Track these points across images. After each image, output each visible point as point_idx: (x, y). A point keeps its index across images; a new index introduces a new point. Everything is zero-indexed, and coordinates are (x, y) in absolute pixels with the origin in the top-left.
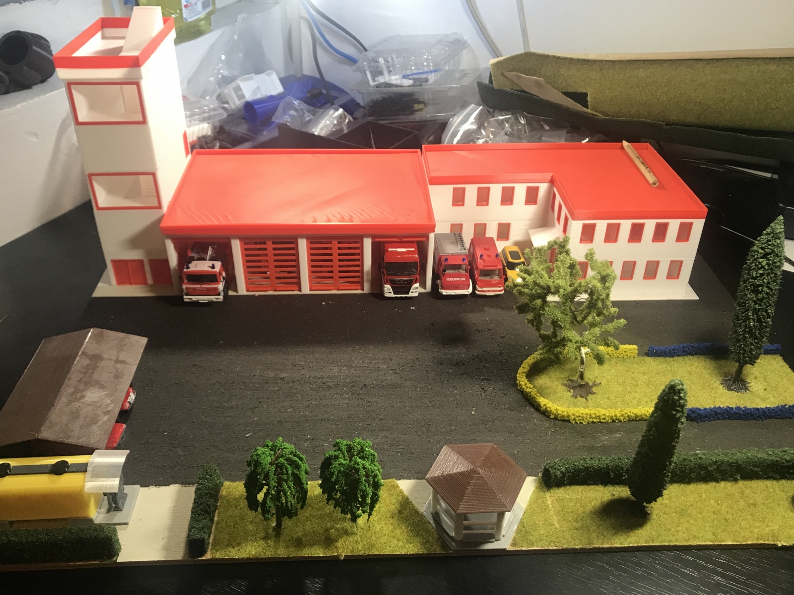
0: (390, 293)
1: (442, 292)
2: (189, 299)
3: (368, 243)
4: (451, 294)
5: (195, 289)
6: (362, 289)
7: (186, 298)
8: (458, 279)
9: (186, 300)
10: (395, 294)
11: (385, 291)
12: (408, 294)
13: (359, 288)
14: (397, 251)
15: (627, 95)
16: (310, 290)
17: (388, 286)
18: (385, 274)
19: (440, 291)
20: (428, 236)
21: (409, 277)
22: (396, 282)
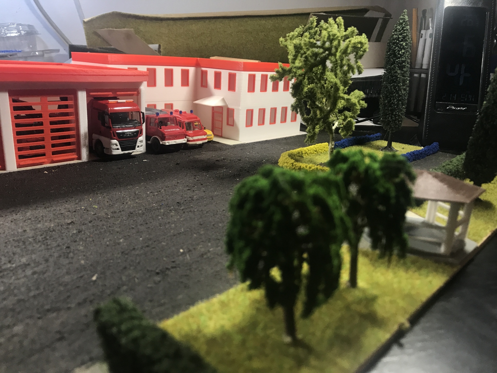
0: (118, 149)
1: (164, 143)
3: (82, 98)
4: (172, 144)
6: (79, 158)
8: (173, 130)
10: (122, 151)
11: (112, 148)
12: (135, 150)
13: (76, 156)
14: (117, 102)
15: (187, 44)
16: (17, 168)
17: (115, 141)
18: (111, 126)
19: (161, 143)
20: (139, 90)
21: (135, 128)
22: (123, 135)
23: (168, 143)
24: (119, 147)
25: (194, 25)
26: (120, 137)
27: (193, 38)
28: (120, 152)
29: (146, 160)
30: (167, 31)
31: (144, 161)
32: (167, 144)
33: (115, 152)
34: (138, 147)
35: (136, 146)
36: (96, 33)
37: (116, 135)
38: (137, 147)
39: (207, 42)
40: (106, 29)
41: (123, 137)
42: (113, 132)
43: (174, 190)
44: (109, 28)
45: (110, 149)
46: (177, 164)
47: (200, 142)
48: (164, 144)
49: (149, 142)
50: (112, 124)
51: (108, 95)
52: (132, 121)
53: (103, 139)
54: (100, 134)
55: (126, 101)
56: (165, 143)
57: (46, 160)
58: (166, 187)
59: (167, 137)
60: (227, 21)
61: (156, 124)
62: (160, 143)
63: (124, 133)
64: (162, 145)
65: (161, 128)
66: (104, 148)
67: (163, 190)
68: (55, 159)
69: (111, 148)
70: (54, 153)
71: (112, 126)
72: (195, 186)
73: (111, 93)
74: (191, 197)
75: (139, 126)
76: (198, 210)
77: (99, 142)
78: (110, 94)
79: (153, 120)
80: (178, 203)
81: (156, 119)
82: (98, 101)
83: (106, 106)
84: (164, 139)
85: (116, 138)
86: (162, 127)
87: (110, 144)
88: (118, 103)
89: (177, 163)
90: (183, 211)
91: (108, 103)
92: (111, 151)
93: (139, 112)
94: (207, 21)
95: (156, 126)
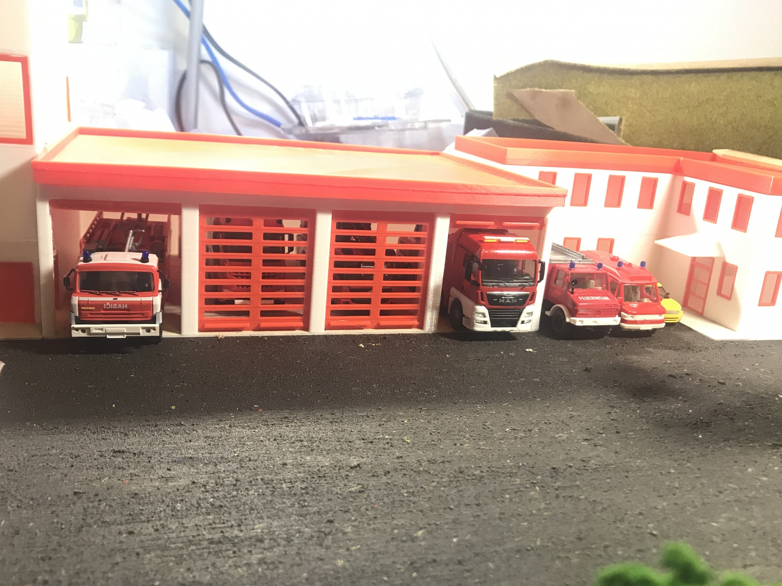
0: (485, 322)
1: (573, 321)
2: (83, 330)
3: (443, 228)
4: (589, 324)
5: (99, 306)
6: (421, 326)
7: (77, 329)
8: (597, 298)
9: (75, 334)
10: (492, 326)
11: (476, 320)
12: (515, 327)
13: (416, 322)
14: (500, 240)
15: (673, 119)
16: (325, 330)
17: (482, 309)
18: (480, 283)
19: (568, 320)
20: (545, 220)
21: (521, 290)
22: (498, 300)
23: (579, 322)
24: (488, 319)
25: (693, 84)
26: (493, 303)
27: (688, 107)
28: (488, 328)
29: (531, 350)
30: (638, 95)
31: (527, 350)
32: (578, 324)
33: (479, 328)
34: (523, 322)
35: (518, 320)
36: (510, 96)
37: (485, 297)
38: (520, 322)
39: (715, 117)
40: (528, 89)
41: (497, 303)
42: (481, 293)
43: (558, 433)
44: (535, 87)
45: (471, 321)
46: (585, 370)
47: (649, 327)
48: (572, 323)
49: (548, 313)
50: (482, 279)
51: (488, 226)
52: (521, 274)
53: (465, 301)
54: (462, 290)
55: (516, 240)
56: (575, 321)
57: (369, 323)
58: (545, 423)
59: (581, 311)
60: (767, 76)
61: (566, 283)
62: (565, 319)
63: (500, 297)
64: (569, 323)
65: (572, 293)
66: (464, 316)
67: (536, 429)
68: (382, 323)
69: (474, 319)
70: (383, 313)
71: (482, 282)
72: (602, 434)
73: (493, 223)
74: (584, 461)
75: (531, 286)
76: (586, 499)
77: (458, 304)
78: (491, 224)
79: (561, 275)
80: (554, 468)
81: (566, 275)
82: (469, 235)
83: (478, 245)
84: (574, 313)
85: (485, 304)
86: (575, 290)
87: (473, 311)
88: (499, 242)
89: (586, 368)
90: (557, 492)
91: (482, 241)
92: (473, 325)
93: (535, 261)
94: (724, 76)
95: (565, 288)
